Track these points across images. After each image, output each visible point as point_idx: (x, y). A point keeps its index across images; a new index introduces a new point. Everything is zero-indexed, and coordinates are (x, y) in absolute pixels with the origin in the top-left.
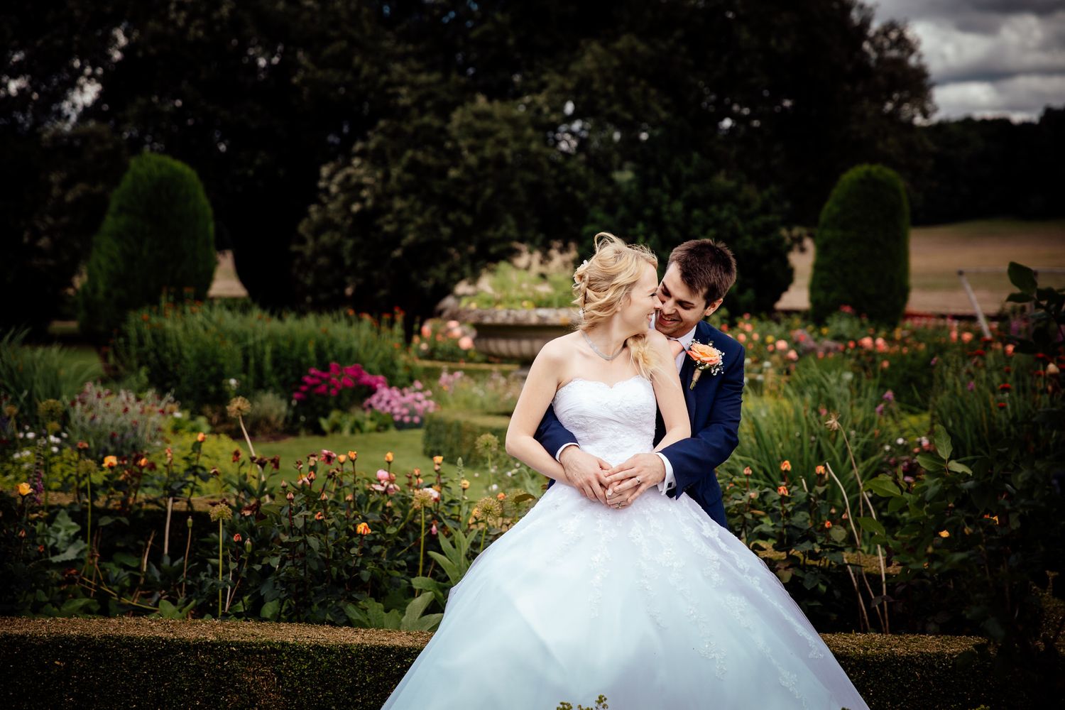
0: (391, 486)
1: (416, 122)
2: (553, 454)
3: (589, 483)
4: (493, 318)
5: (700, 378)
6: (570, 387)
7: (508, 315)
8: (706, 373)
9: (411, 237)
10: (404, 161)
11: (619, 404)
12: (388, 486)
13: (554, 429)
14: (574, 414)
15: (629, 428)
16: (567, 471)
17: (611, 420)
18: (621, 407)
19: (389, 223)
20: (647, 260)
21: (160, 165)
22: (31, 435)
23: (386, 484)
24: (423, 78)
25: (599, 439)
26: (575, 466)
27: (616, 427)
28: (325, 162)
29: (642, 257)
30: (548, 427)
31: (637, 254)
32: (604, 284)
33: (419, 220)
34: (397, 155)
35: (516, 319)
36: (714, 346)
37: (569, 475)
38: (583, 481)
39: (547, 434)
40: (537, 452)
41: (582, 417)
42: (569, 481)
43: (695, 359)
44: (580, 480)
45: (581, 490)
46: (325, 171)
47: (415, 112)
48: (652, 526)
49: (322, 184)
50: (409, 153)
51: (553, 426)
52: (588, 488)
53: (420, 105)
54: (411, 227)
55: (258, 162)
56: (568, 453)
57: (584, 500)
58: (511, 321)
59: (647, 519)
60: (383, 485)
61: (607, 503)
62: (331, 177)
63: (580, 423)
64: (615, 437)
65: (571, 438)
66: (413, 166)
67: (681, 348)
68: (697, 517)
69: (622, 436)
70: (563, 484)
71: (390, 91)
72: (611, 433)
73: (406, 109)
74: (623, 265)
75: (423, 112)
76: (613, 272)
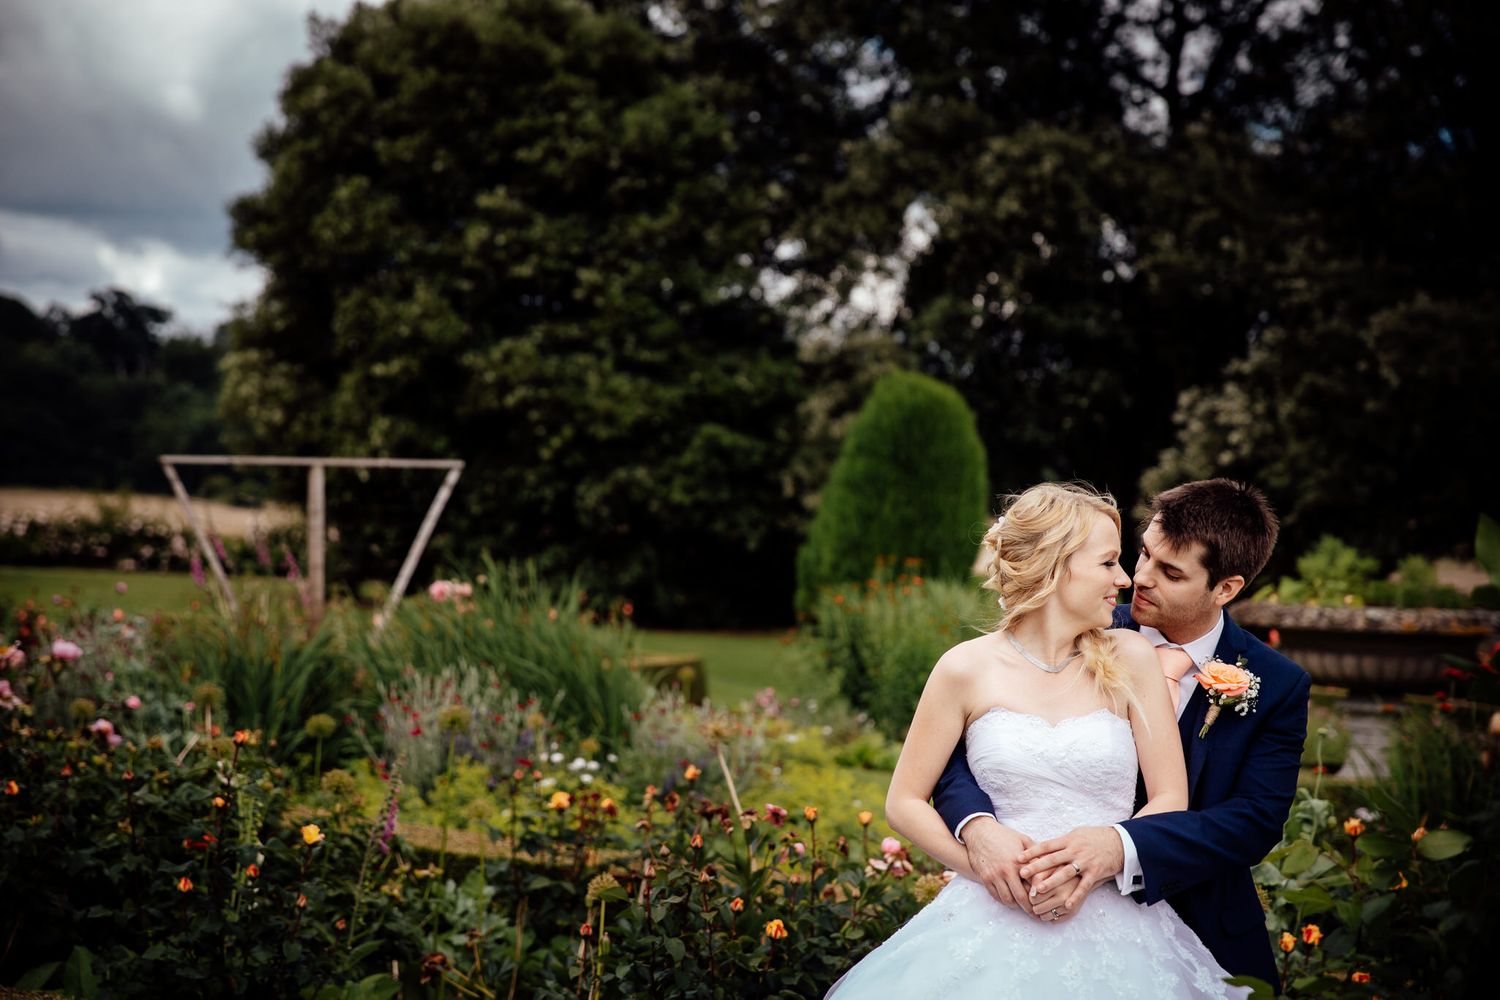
0: (898, 864)
1: (1320, 328)
2: (951, 827)
3: (1003, 875)
4: (1297, 618)
5: (1218, 720)
6: (986, 720)
7: (1321, 615)
8: (1227, 711)
9: (1310, 497)
10: (1299, 390)
11: (1063, 754)
12: (892, 864)
13: (960, 786)
14: (990, 766)
15: (1081, 797)
16: (971, 853)
17: (1047, 779)
18: (1066, 760)
19: (1279, 475)
20: (1097, 508)
21: (913, 389)
22: (557, 758)
23: (890, 860)
24: (1334, 265)
25: (1028, 810)
26: (984, 847)
27: (1059, 792)
28: (1186, 387)
29: (1088, 502)
30: (951, 781)
31: (1078, 499)
32: (1026, 549)
33: (1323, 473)
34: (1289, 383)
35: (1331, 621)
36: (1245, 667)
37: (974, 861)
38: (994, 873)
39: (950, 792)
40: (927, 822)
41: (1000, 771)
42: (972, 872)
43: (1206, 688)
44: (988, 871)
45: (990, 885)
46: (1185, 399)
47: (1318, 314)
48: (1104, 963)
49: (1179, 417)
50: (1307, 378)
51: (957, 782)
52: (1001, 885)
53: (1327, 305)
54: (1311, 481)
55: (1096, 386)
56: (979, 826)
57: (995, 907)
58: (1323, 624)
59: (1098, 948)
60: (885, 861)
61: (1032, 912)
62: (1191, 408)
63: (999, 782)
64: (1055, 809)
65: (987, 805)
66: (1313, 398)
67: (1189, 664)
68: (1185, 954)
69: (1070, 808)
70: (966, 878)
71: (1280, 285)
72: (1048, 803)
73: (1305, 309)
74: (1054, 517)
75: (1329, 313)
76: (1036, 527)
